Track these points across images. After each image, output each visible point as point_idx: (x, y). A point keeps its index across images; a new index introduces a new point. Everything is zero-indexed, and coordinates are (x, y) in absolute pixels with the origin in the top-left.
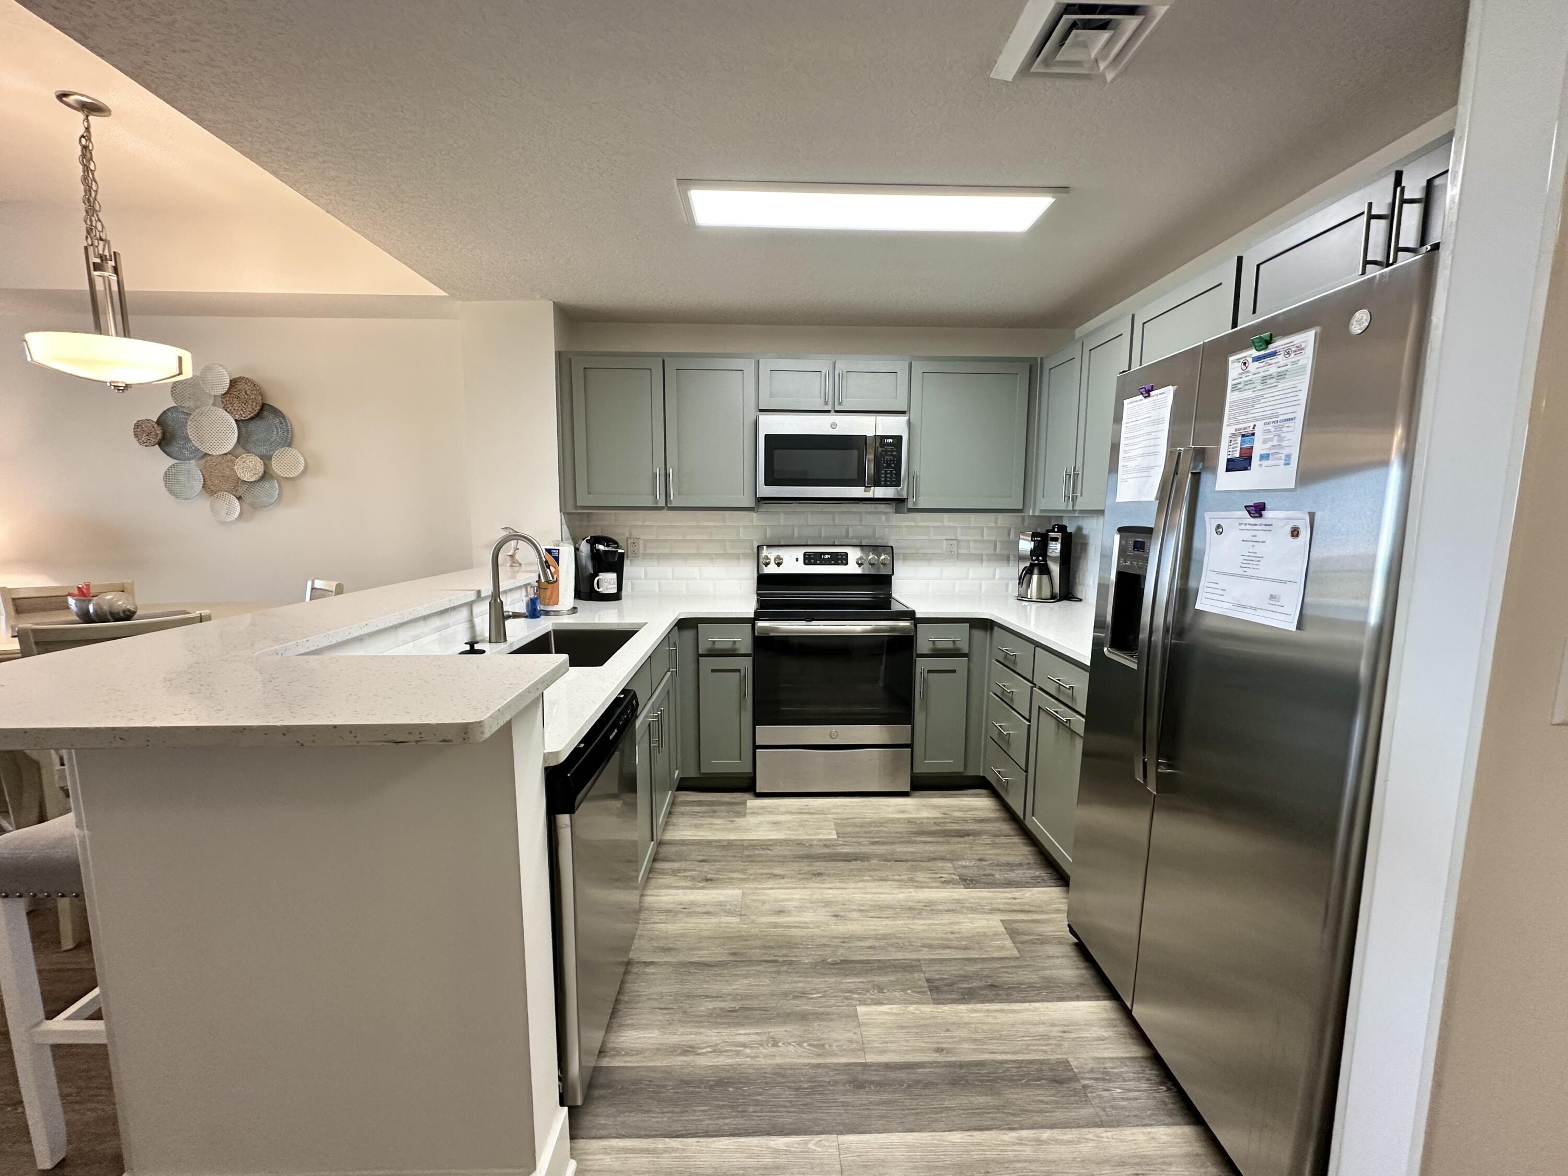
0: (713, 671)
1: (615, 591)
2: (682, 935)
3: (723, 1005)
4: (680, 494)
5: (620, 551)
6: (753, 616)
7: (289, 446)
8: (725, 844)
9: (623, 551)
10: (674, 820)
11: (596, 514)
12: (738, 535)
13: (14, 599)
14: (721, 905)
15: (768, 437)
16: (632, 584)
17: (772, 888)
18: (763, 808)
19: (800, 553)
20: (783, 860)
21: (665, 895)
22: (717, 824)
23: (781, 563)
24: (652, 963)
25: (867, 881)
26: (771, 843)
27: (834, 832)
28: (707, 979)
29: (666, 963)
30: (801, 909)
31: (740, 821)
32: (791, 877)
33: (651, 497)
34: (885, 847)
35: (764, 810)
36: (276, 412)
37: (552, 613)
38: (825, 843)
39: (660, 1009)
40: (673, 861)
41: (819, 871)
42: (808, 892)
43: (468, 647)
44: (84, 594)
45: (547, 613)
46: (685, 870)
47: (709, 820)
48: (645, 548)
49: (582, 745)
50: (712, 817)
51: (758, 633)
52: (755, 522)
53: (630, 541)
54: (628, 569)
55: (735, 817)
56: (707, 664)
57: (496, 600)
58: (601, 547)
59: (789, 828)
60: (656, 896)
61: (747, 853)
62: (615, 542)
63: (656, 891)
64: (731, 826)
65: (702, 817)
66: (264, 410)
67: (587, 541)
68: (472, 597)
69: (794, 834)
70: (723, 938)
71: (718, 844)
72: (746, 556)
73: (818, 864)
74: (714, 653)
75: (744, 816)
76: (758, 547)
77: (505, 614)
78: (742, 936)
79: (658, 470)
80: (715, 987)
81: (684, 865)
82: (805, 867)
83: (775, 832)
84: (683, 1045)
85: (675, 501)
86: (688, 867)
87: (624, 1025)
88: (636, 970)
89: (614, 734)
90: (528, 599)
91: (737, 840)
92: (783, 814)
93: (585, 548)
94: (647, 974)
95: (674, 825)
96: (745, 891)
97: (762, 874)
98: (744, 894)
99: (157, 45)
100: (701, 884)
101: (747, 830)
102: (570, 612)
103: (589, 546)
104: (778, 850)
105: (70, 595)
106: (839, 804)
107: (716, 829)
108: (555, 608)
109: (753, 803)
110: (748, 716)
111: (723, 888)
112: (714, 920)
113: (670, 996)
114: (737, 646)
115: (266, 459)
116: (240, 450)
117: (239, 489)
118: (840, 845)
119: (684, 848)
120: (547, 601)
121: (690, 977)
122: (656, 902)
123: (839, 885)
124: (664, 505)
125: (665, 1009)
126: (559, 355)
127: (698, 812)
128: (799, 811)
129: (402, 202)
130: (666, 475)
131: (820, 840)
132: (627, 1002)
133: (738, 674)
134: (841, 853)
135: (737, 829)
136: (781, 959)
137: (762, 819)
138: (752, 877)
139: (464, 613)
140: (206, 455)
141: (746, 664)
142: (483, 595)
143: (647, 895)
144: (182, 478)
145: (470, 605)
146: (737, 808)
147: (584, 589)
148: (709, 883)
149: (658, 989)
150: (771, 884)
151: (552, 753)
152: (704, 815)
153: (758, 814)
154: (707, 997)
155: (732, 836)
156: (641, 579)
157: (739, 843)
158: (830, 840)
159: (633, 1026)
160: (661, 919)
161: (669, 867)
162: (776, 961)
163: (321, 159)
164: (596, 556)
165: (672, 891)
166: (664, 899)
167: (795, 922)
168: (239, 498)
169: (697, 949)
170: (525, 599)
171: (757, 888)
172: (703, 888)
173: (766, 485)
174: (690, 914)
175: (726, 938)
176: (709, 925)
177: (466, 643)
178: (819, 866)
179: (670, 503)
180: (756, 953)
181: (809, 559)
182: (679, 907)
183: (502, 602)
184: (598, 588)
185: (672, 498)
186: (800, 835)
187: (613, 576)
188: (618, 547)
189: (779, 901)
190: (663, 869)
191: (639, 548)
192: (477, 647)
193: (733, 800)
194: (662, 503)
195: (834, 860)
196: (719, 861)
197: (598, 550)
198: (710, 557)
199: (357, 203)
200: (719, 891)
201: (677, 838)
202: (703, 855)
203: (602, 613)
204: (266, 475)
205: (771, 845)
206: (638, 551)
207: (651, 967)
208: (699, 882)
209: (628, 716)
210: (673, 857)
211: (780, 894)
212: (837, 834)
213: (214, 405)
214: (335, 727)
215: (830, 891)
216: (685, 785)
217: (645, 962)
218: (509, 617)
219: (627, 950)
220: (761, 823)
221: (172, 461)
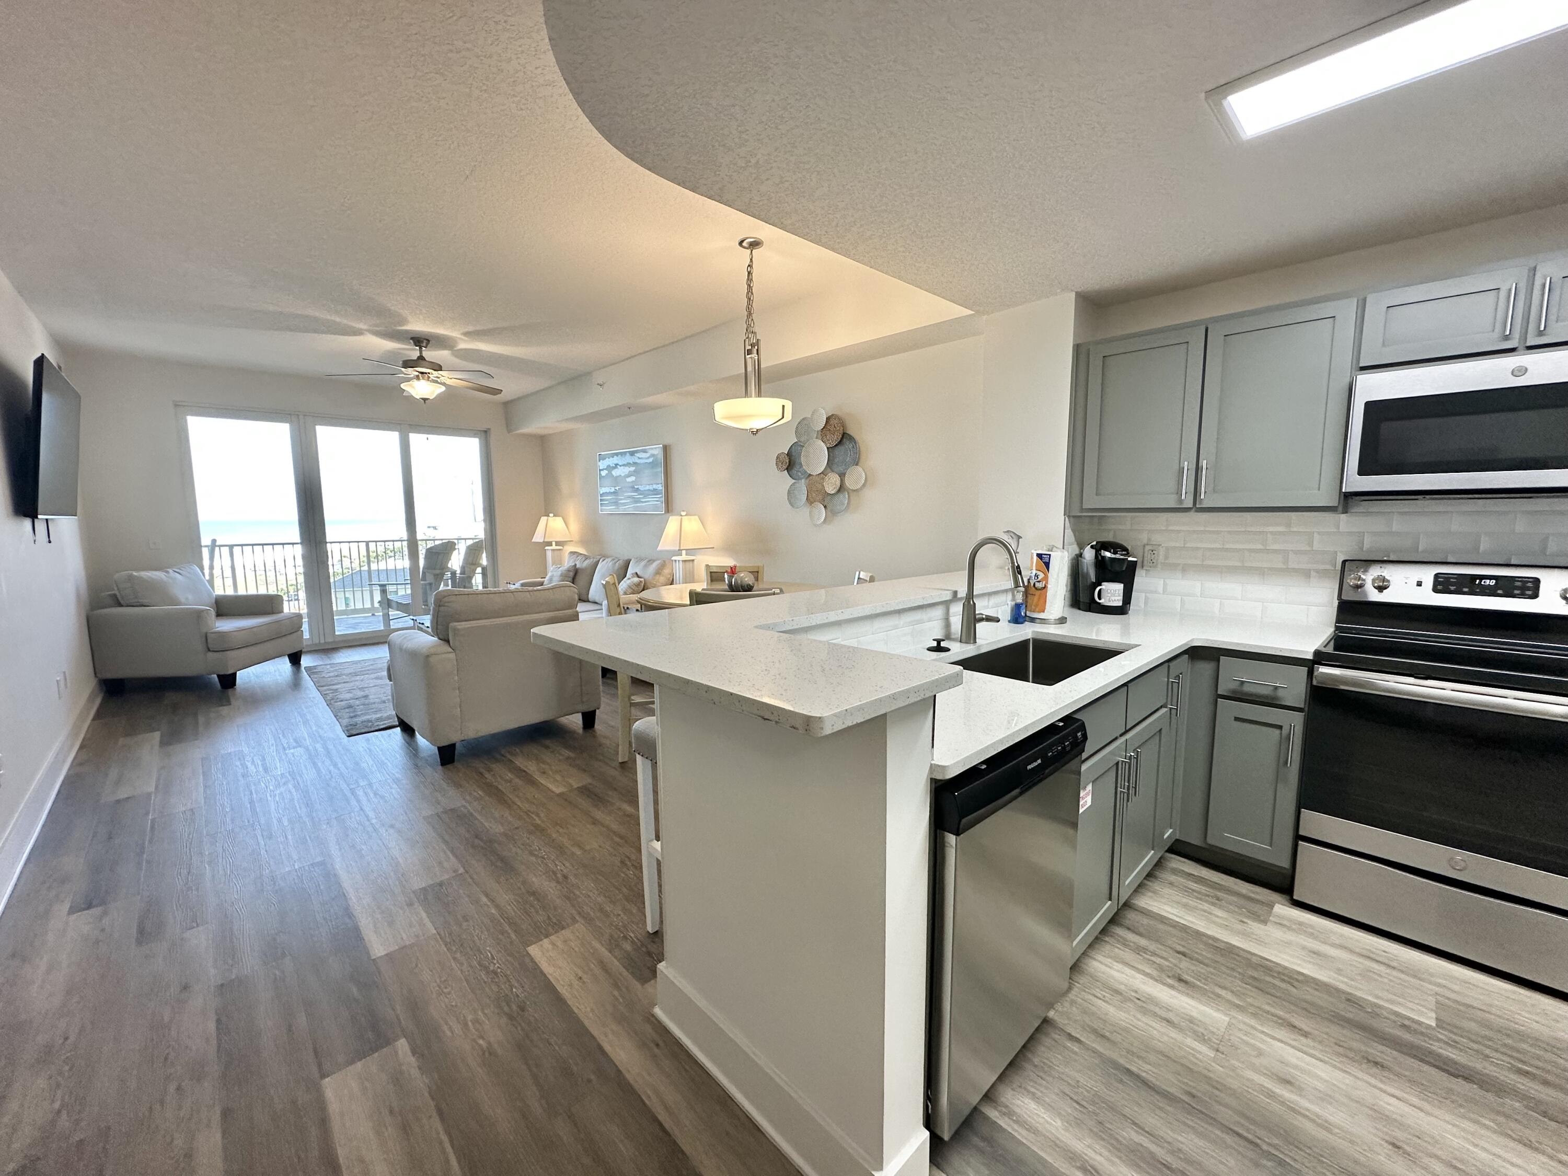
0: (1237, 719)
1: (1120, 604)
2: (1126, 1030)
3: (1153, 1148)
4: (1214, 491)
5: (1130, 559)
6: (1311, 658)
7: (857, 465)
8: (1222, 946)
9: (1135, 559)
10: (1155, 885)
11: (1110, 517)
12: (1311, 544)
13: (711, 572)
14: (1191, 1022)
15: (1369, 406)
16: (1146, 599)
17: (1282, 1042)
18: (1301, 924)
19: (1428, 575)
20: (1310, 1010)
21: (1118, 971)
22: (1218, 917)
23: (1386, 588)
24: (1078, 1040)
25: (1487, 1128)
26: (1301, 978)
27: (1434, 1015)
28: (1142, 1103)
29: (1095, 1051)
30: (1325, 1098)
31: (1255, 927)
32: (1320, 1042)
33: (1174, 497)
34: (1551, 1091)
35: (1301, 927)
36: (851, 439)
37: (1038, 621)
38: (1407, 1022)
39: (1071, 1098)
40: (1140, 935)
41: (1380, 1060)
42: (1348, 1080)
43: (935, 644)
44: (733, 571)
45: (1033, 620)
46: (1154, 954)
47: (1206, 906)
48: (1166, 557)
49: (984, 767)
50: (1213, 904)
51: (1318, 682)
52: (1343, 528)
53: (1148, 548)
54: (1140, 580)
55: (1248, 917)
56: (1228, 709)
57: (969, 602)
58: (1108, 554)
59: (1339, 971)
60: (1106, 965)
61: (1251, 972)
62: (1125, 549)
63: (1109, 960)
64: (1240, 927)
65: (1197, 898)
66: (845, 438)
67: (1092, 547)
68: (947, 596)
69: (1346, 983)
70: (1182, 1065)
71: (1210, 942)
72: (1322, 574)
73: (1380, 1047)
74: (1239, 697)
75: (1265, 922)
76: (1344, 562)
77: (977, 617)
78: (1210, 1078)
79: (1186, 463)
80: (1151, 1120)
81: (1153, 946)
82: (1355, 1041)
83: (1310, 966)
84: (1087, 1161)
85: (1207, 500)
86: (1158, 952)
87: (1025, 1089)
88: (1057, 1037)
89: (1035, 764)
90: (1013, 603)
91: (1244, 950)
92: (1333, 945)
93: (1089, 554)
94: (1065, 1047)
95: (1155, 892)
96: (1233, 1021)
97: (1268, 1012)
98: (1230, 1025)
99: (754, 183)
100: (1170, 981)
101: (1260, 942)
102: (1057, 622)
103: (1093, 551)
104: (1309, 994)
105: (726, 572)
106: (1457, 975)
107: (1214, 923)
108: (1041, 616)
109: (1283, 909)
110: (1289, 793)
111: (1200, 1002)
112: (1173, 1033)
113: (1087, 1091)
114: (1280, 693)
115: (842, 475)
116: (829, 470)
117: (826, 499)
118: (1439, 1040)
119: (1161, 926)
120: (1033, 607)
121: (1120, 1086)
122: (1103, 973)
123: (1415, 1100)
124: (1191, 506)
125: (1078, 1103)
126: (1077, 348)
127: (1193, 890)
128: (1365, 952)
129: (922, 238)
130: (1198, 469)
131: (1397, 1014)
132: (1036, 1066)
133: (1277, 732)
134: (1439, 1056)
135: (1246, 935)
136: (1265, 1147)
137: (1293, 938)
138: (1251, 1010)
139: (939, 612)
140: (810, 475)
141: (1295, 722)
142: (959, 596)
143: (1095, 959)
144: (796, 492)
145: (947, 604)
146: (1256, 908)
147: (1083, 598)
148: (1182, 984)
149: (1078, 1076)
150: (1282, 1033)
151: (939, 766)
152: (1201, 897)
153: (1289, 928)
154: (1135, 1124)
155: (1236, 941)
156: (1156, 592)
157: (1246, 955)
158: (1420, 1023)
159: (1034, 1097)
160: (1104, 996)
161: (1133, 939)
162: (1257, 1145)
163: (859, 225)
164: (1100, 563)
165: (1128, 971)
166: (1116, 974)
167: (1308, 1110)
168: (825, 507)
169: (1139, 1057)
170: (1011, 604)
171: (1256, 1029)
172: (1172, 987)
173: (1360, 473)
174: (1145, 1011)
175: (1187, 1069)
176: (1166, 1038)
177: (934, 640)
178: (1378, 1050)
179: (1200, 503)
180: (1225, 1115)
181: (1442, 585)
182: (1133, 994)
183: (974, 604)
184: (1100, 599)
185: (1202, 497)
186: (1360, 989)
187: (1119, 587)
188: (1128, 554)
189: (1287, 1065)
190: (1125, 939)
191: (1158, 555)
192: (943, 644)
193: (1253, 895)
194: (1189, 503)
195: (1415, 1057)
196: (1207, 965)
197: (1103, 557)
198: (1262, 573)
199: (889, 252)
200: (1192, 1002)
201: (1155, 910)
202: (1184, 946)
203: (1102, 627)
204: (841, 489)
205: (1297, 980)
206: (1157, 560)
207: (1076, 1044)
208: (1169, 977)
209: (1064, 748)
210: (1141, 930)
211: (1292, 1056)
212: (1437, 1019)
213: (817, 438)
214: (732, 694)
215: (1393, 1101)
216: (1178, 849)
217: (1069, 1035)
218: (981, 620)
219: (1051, 1006)
220: (1289, 943)
221: (794, 481)
